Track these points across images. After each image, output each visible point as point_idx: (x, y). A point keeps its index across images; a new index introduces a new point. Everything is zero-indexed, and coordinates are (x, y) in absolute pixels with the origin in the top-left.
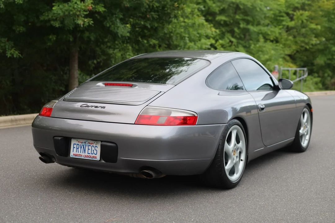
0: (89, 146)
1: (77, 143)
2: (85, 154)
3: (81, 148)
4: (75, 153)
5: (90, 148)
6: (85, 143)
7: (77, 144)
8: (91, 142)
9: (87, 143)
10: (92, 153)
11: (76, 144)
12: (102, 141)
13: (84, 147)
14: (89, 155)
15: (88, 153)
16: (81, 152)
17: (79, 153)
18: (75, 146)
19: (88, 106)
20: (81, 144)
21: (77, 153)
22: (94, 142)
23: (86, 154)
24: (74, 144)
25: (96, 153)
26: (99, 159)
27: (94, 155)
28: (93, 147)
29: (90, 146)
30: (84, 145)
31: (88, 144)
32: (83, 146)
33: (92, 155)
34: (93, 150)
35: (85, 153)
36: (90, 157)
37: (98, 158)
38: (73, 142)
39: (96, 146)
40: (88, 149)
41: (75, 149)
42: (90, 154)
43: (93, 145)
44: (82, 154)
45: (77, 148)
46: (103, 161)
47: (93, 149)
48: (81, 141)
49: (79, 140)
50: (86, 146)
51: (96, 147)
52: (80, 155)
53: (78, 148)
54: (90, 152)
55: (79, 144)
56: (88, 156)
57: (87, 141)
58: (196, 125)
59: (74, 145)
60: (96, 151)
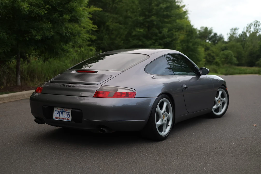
1: (57, 110)
2: (62, 118)
3: (60, 113)
4: (56, 116)
5: (65, 113)
6: (62, 110)
7: (57, 111)
8: (66, 109)
9: (63, 110)
10: (67, 116)
12: (72, 109)
15: (64, 117)
17: (59, 117)
18: (56, 112)
19: (65, 86)
20: (60, 110)
21: (57, 117)
22: (68, 109)
23: (63, 117)
24: (55, 111)
25: (69, 117)
27: (68, 118)
28: (67, 113)
31: (64, 111)
33: (67, 118)
34: (67, 115)
35: (62, 116)
36: (65, 119)
37: (70, 120)
38: (55, 109)
39: (69, 111)
41: (56, 114)
42: (65, 117)
44: (60, 117)
45: (57, 113)
46: (73, 122)
47: (67, 114)
48: (60, 109)
49: (58, 108)
51: (69, 113)
53: (58, 114)
54: (65, 116)
58: (135, 98)
60: (69, 115)
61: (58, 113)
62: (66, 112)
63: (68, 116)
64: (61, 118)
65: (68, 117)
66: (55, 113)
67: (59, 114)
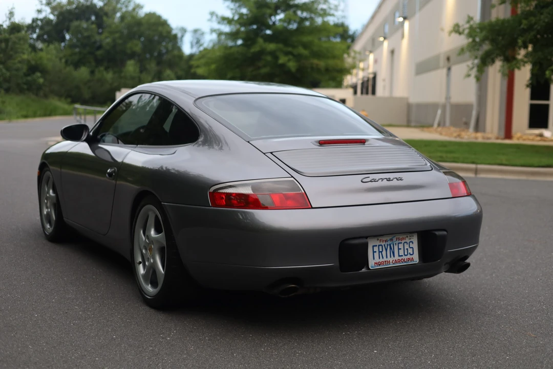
0: (398, 243)
1: (378, 243)
2: (394, 259)
3: (386, 250)
4: (377, 260)
5: (401, 246)
6: (392, 240)
7: (379, 246)
8: (401, 237)
9: (394, 239)
10: (406, 254)
11: (376, 246)
13: (391, 248)
14: (400, 258)
15: (399, 256)
16: (387, 257)
17: (385, 259)
18: (376, 249)
20: (384, 243)
21: (381, 260)
22: (405, 236)
23: (397, 257)
24: (373, 246)
26: (418, 261)
27: (409, 256)
28: (405, 244)
29: (401, 243)
30: (390, 245)
31: (397, 242)
32: (389, 247)
33: (406, 258)
34: (407, 249)
35: (394, 256)
36: (402, 261)
37: (416, 258)
38: (371, 243)
39: (410, 241)
40: (399, 249)
41: (376, 255)
42: (402, 256)
43: (405, 241)
44: (389, 259)
45: (379, 252)
47: (407, 246)
48: (384, 238)
49: (379, 239)
50: (395, 245)
51: (411, 243)
52: (385, 261)
53: (381, 252)
54: (401, 253)
55: (383, 244)
56: (399, 261)
57: (394, 237)
59: (374, 248)
60: (412, 249)
61: (381, 250)
62: (403, 242)
63: (410, 251)
64: (391, 261)
65: (410, 254)
66: (374, 252)
67: (384, 253)
